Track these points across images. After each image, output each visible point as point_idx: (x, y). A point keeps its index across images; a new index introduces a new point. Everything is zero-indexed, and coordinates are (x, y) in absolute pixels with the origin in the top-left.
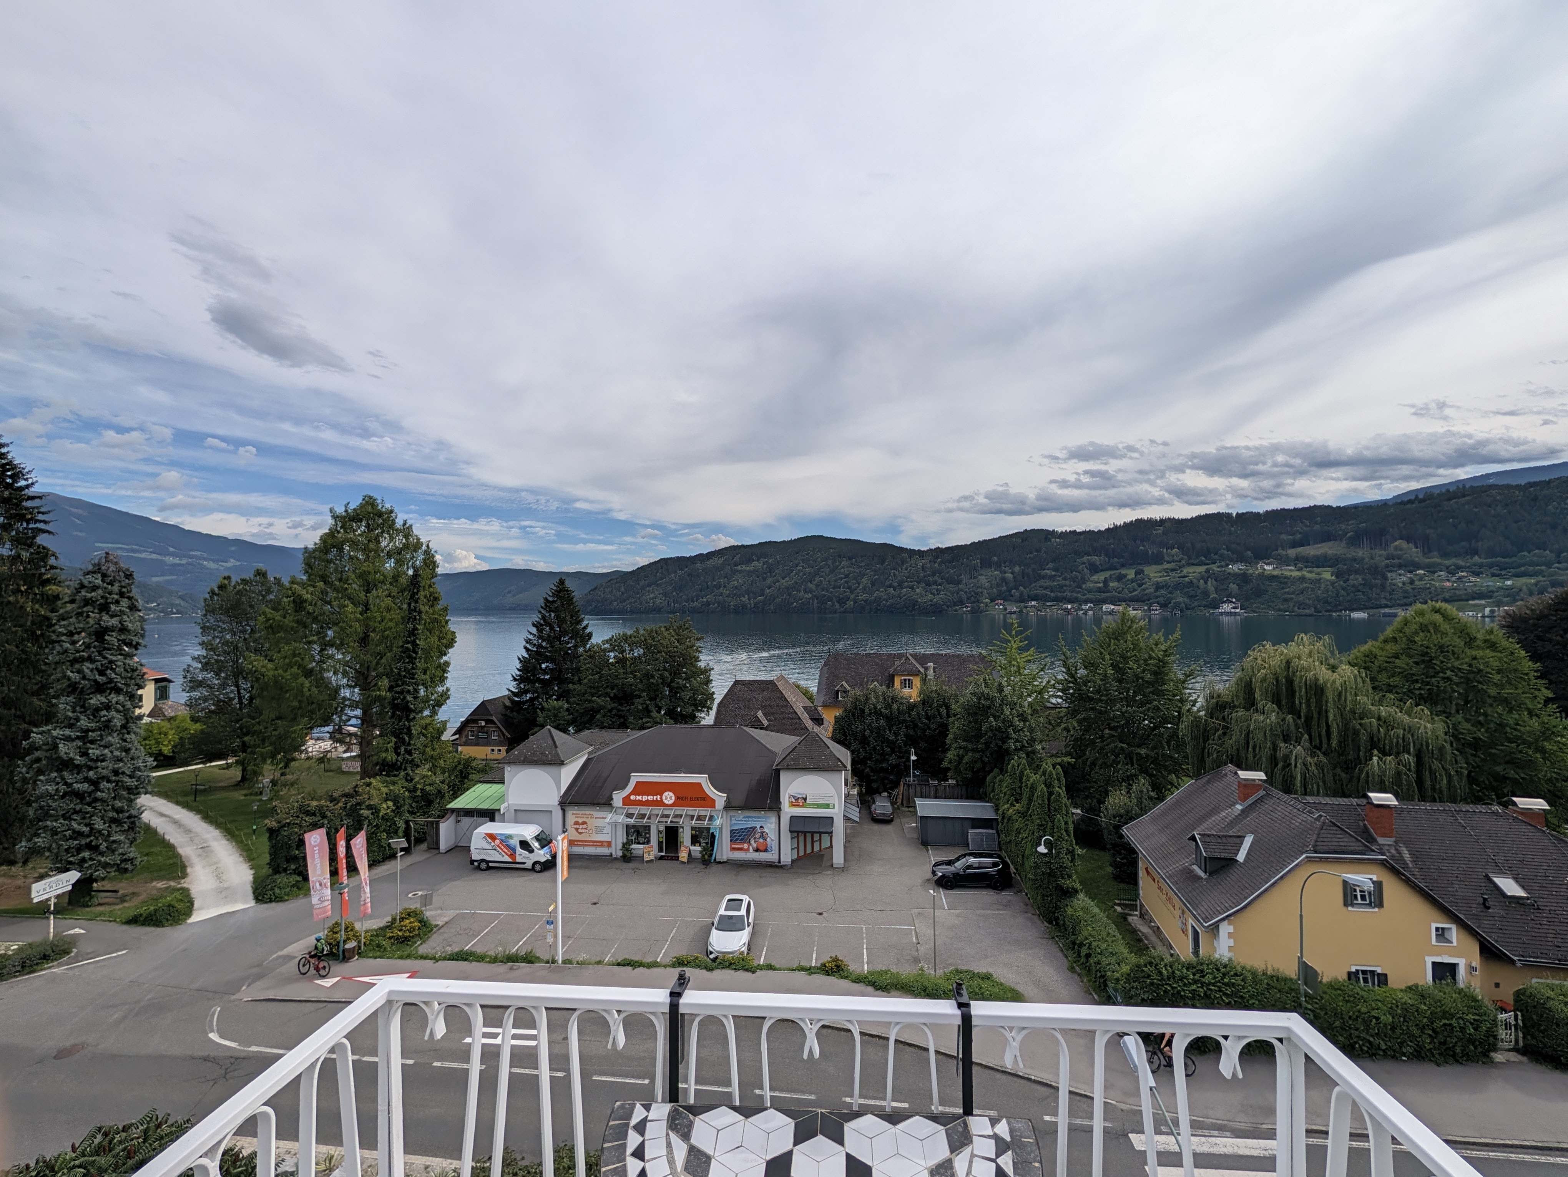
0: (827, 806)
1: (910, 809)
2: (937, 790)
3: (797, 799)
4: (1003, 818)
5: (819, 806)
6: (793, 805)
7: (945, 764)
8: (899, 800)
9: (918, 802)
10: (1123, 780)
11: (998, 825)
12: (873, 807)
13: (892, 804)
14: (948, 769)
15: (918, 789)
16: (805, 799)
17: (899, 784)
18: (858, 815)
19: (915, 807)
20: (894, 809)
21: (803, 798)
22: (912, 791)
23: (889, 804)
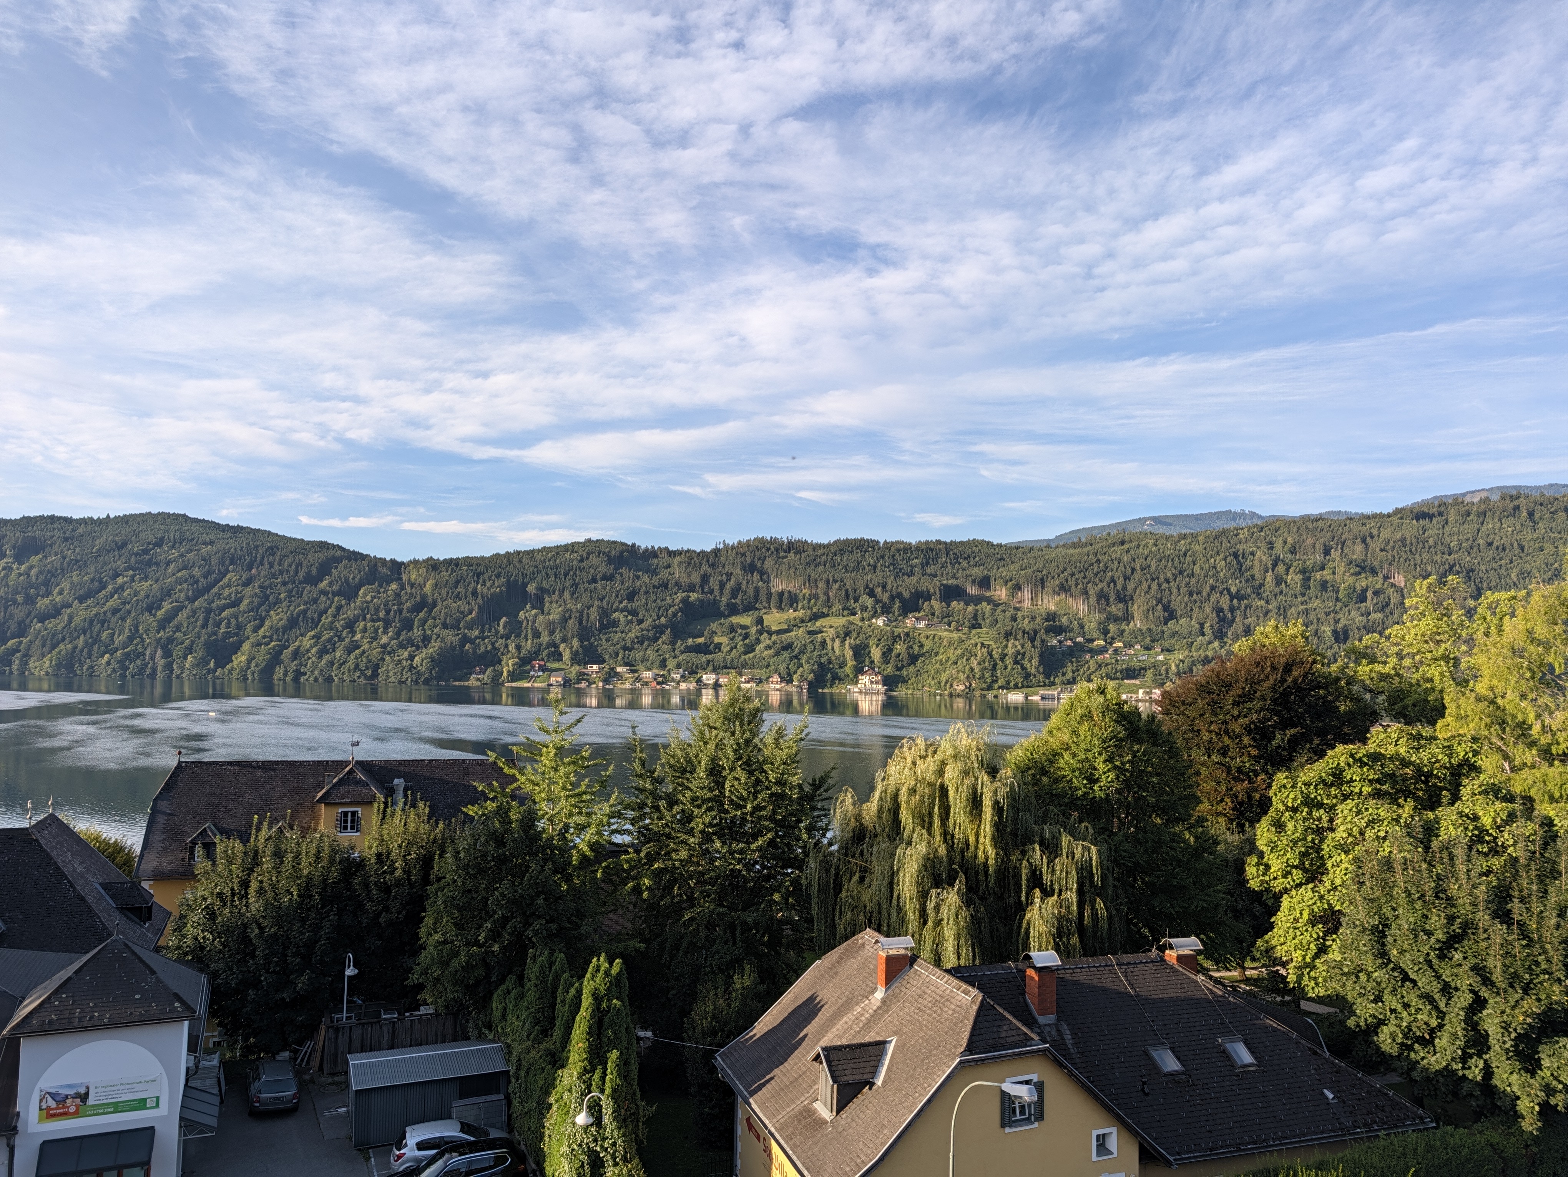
0: (141, 1105)
1: (336, 1079)
2: (394, 1030)
3: (61, 1100)
4: (519, 1068)
5: (117, 1107)
6: (50, 1115)
7: (414, 978)
8: (315, 1063)
9: (355, 1061)
10: (719, 969)
11: (509, 1082)
12: (255, 1086)
13: (298, 1074)
14: (420, 987)
15: (357, 1033)
16: (84, 1097)
17: (315, 1028)
18: (215, 1111)
19: (347, 1073)
20: (302, 1086)
21: (78, 1095)
22: (343, 1040)
23: (291, 1075)
